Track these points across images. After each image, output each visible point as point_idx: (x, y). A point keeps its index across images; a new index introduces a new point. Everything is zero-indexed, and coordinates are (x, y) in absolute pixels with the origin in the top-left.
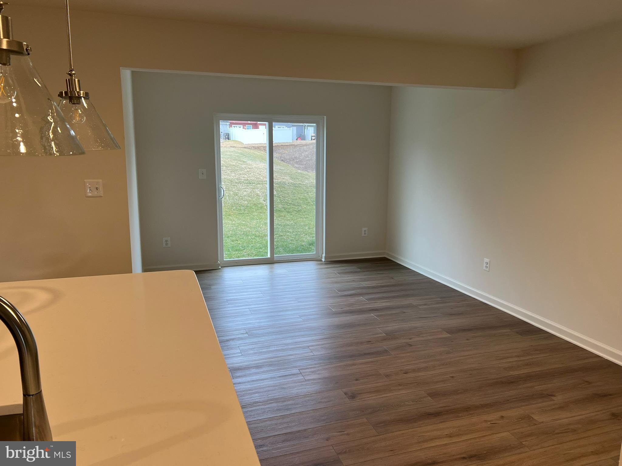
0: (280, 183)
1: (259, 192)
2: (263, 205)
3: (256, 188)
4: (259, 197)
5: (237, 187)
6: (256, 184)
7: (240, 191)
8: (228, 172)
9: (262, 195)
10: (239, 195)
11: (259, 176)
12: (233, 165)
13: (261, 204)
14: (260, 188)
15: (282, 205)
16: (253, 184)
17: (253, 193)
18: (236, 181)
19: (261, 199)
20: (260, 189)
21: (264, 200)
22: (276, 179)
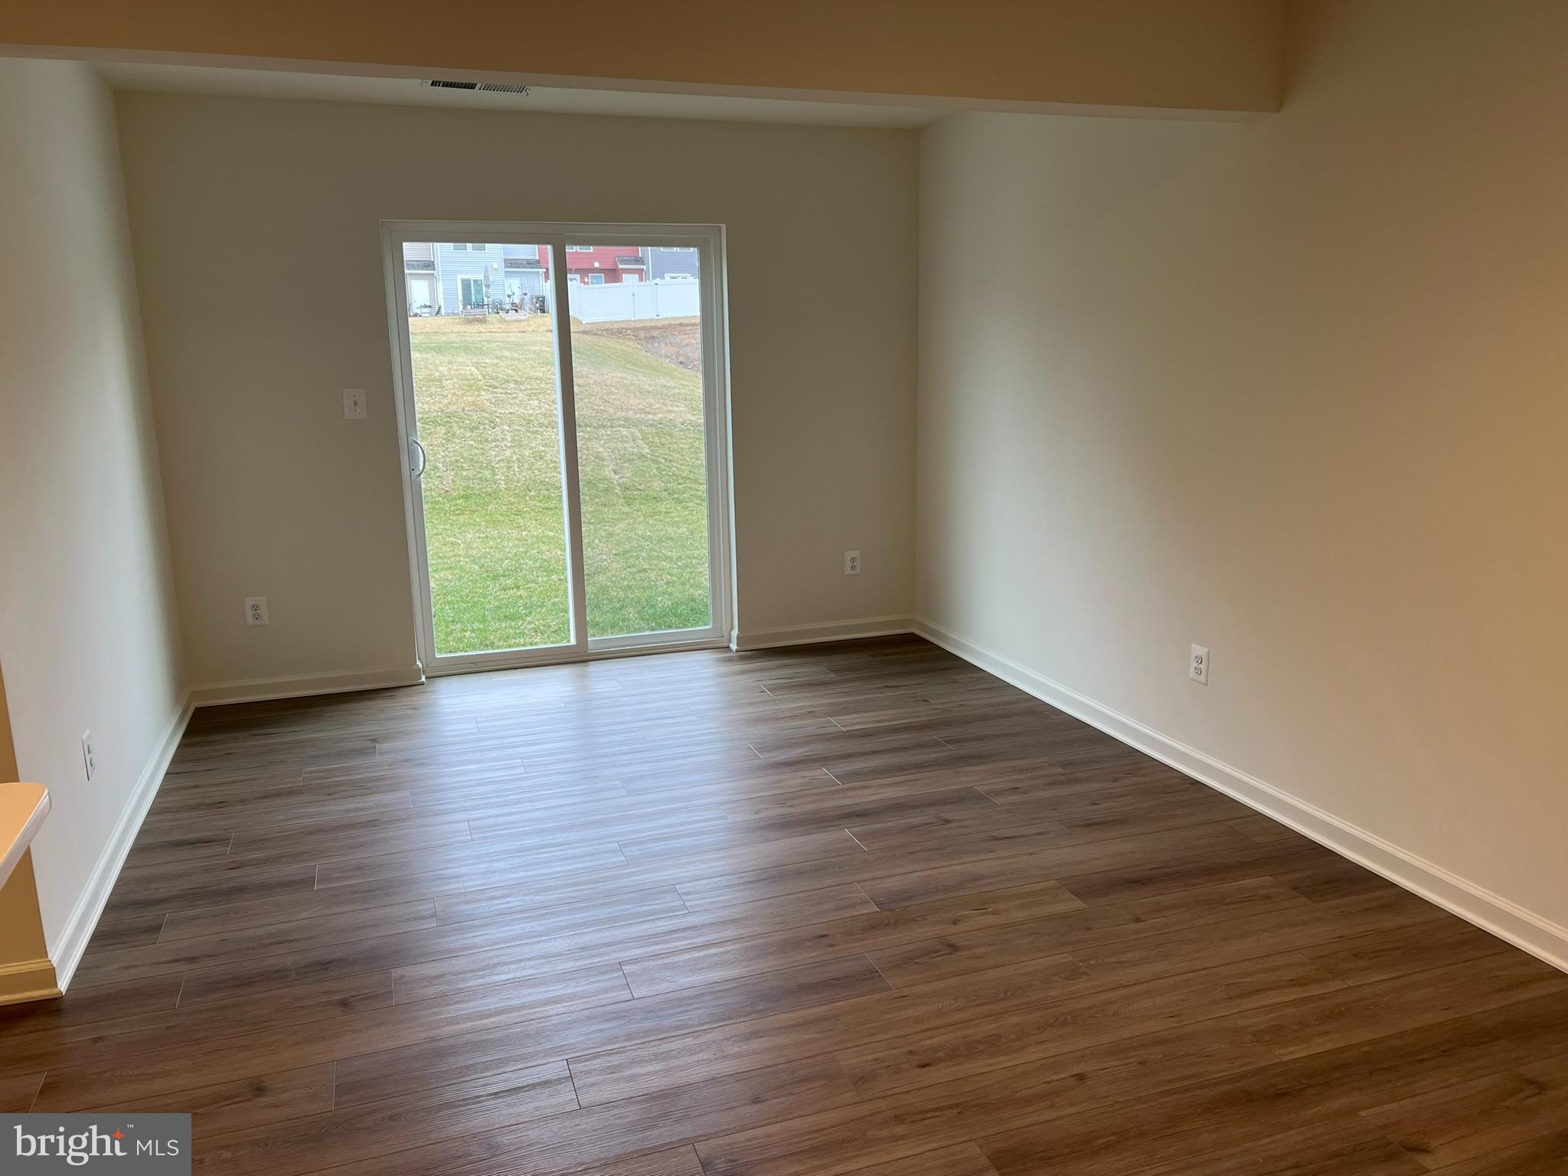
0: (661, 424)
1: (601, 450)
2: (612, 483)
3: (595, 438)
4: (601, 462)
6: (595, 427)
9: (609, 456)
10: (548, 457)
11: (605, 405)
12: (537, 378)
13: (606, 482)
14: (606, 437)
15: (662, 482)
16: (586, 426)
17: (585, 451)
18: (543, 420)
19: (608, 466)
20: (605, 440)
21: (614, 470)
22: (649, 413)
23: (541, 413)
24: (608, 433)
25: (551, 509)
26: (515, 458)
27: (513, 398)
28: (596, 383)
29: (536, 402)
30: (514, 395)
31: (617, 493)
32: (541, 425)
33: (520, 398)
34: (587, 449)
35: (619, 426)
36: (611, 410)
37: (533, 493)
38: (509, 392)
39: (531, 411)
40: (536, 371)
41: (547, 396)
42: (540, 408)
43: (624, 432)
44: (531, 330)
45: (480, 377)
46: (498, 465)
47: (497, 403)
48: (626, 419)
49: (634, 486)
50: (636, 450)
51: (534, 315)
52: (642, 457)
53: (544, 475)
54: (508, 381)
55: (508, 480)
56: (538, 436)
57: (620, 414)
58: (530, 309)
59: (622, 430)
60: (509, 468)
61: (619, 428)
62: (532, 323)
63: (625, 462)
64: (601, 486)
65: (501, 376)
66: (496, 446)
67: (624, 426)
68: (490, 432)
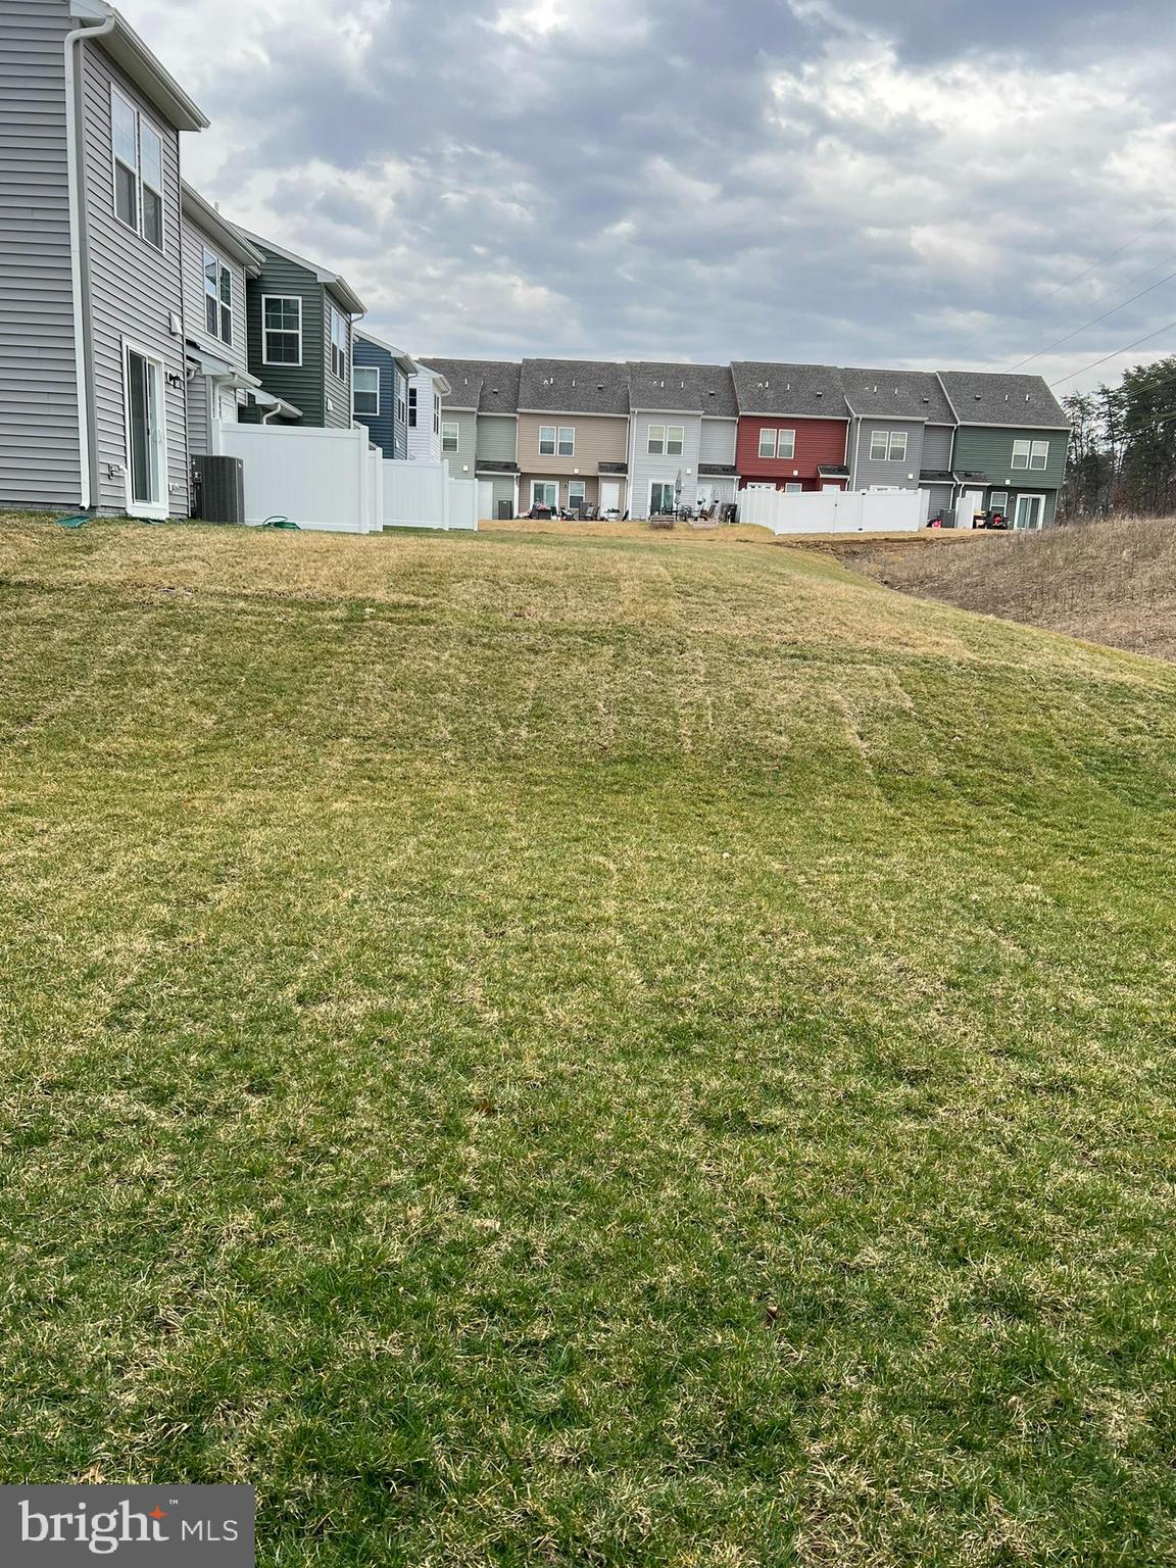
0: (928, 662)
1: (838, 697)
2: (859, 755)
3: (828, 678)
4: (838, 719)
5: (750, 669)
6: (828, 661)
7: (760, 686)
8: (724, 609)
9: (852, 706)
10: (758, 705)
11: (841, 630)
12: (744, 586)
14: (844, 678)
15: (940, 760)
16: (815, 658)
17: (813, 697)
18: (752, 646)
19: (852, 726)
20: (844, 683)
21: (859, 733)
24: (850, 673)
25: (762, 795)
26: (709, 702)
27: (712, 611)
29: (743, 618)
30: (714, 607)
31: (867, 775)
32: (750, 653)
34: (817, 696)
35: (864, 662)
36: (851, 638)
37: (733, 763)
38: (707, 601)
42: (749, 627)
43: (872, 671)
45: (669, 579)
46: (683, 712)
47: (689, 616)
48: (874, 652)
49: (896, 765)
50: (891, 702)
52: (903, 713)
53: (751, 733)
54: (705, 587)
55: (697, 738)
56: (744, 669)
57: (865, 644)
59: (868, 667)
60: (700, 717)
61: (864, 666)
63: (876, 722)
64: (841, 759)
65: (697, 579)
66: (683, 681)
67: (871, 663)
68: (676, 659)
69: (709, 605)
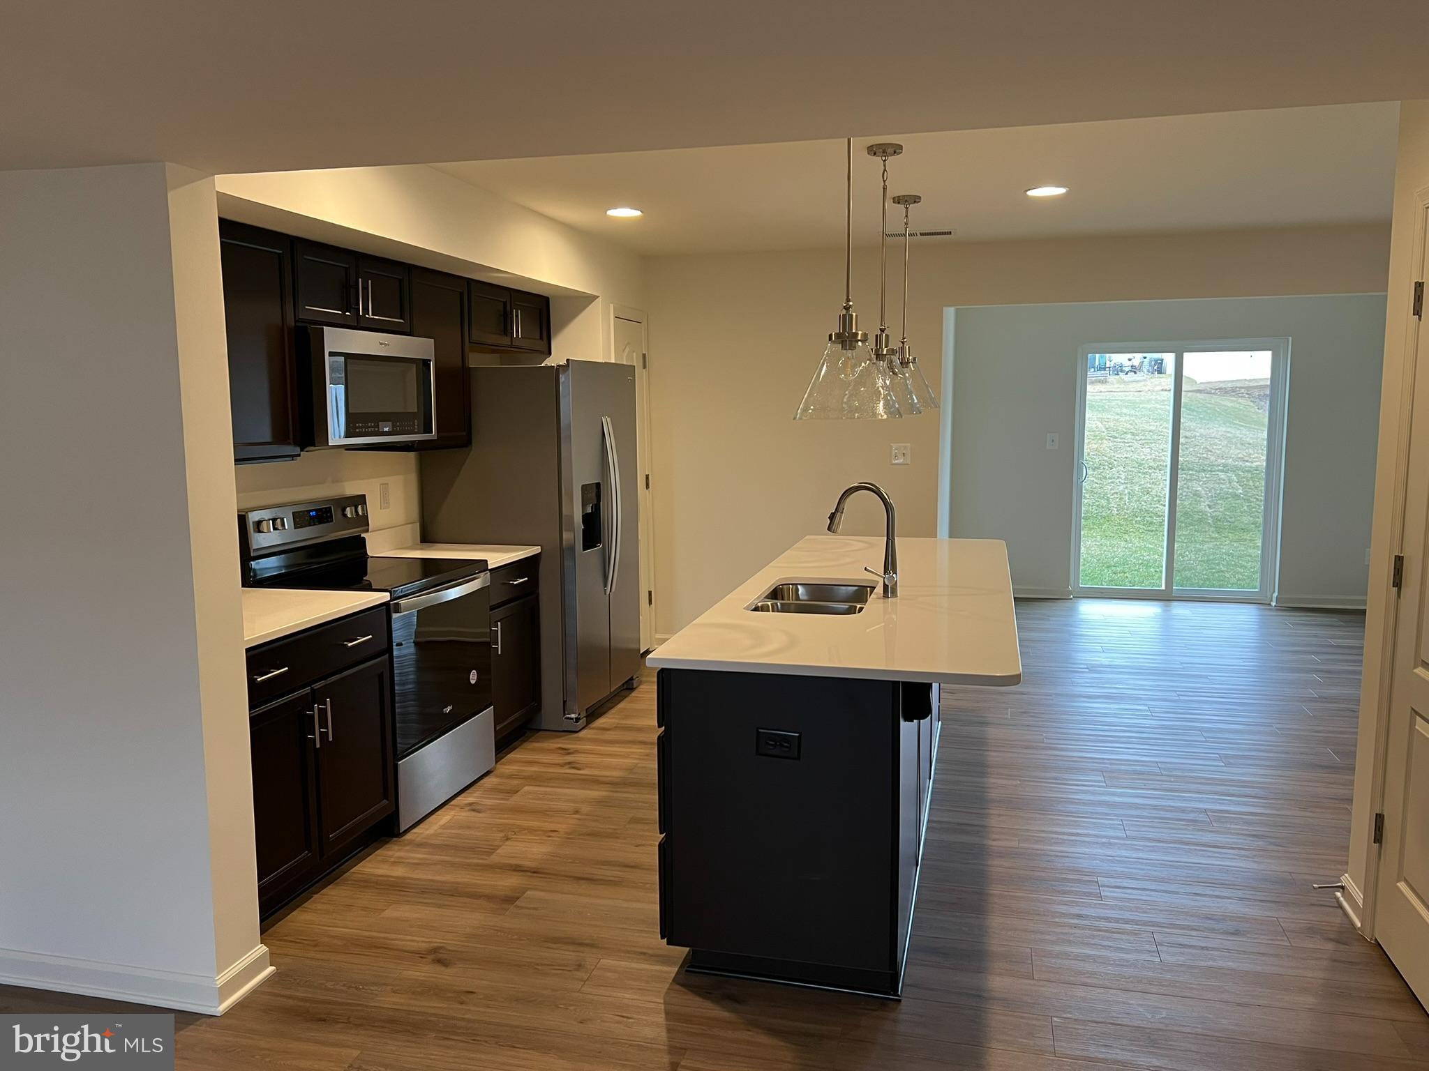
1: (1200, 489)
4: (1198, 499)
5: (1150, 476)
6: (1196, 471)
7: (1156, 484)
9: (1206, 494)
10: (1154, 493)
11: (1207, 454)
13: (1201, 514)
14: (1205, 479)
20: (1204, 481)
22: (1247, 461)
23: (1151, 459)
24: (1207, 476)
25: (1152, 531)
26: (1126, 492)
27: (1129, 446)
28: (1201, 435)
29: (1148, 449)
30: (1130, 444)
31: (1209, 523)
32: (1150, 468)
33: (1135, 446)
34: (1188, 488)
36: (1213, 458)
37: (1139, 519)
38: (1126, 441)
39: (1143, 457)
40: (1150, 425)
41: (1157, 445)
42: (1151, 454)
43: (1222, 475)
44: (1147, 390)
45: (1104, 430)
46: (1112, 497)
47: (1115, 450)
48: (1225, 465)
49: (1225, 518)
50: (1230, 491)
51: (1150, 375)
52: (1236, 496)
53: (1149, 506)
54: (1125, 433)
55: (1119, 508)
56: (1147, 476)
57: (1220, 461)
58: (1148, 371)
59: (1220, 474)
60: (1121, 499)
61: (1217, 473)
62: (1148, 383)
63: (1219, 500)
64: (1196, 516)
65: (1120, 429)
66: (1112, 483)
67: (1222, 471)
68: (1108, 472)
69: (1127, 443)
